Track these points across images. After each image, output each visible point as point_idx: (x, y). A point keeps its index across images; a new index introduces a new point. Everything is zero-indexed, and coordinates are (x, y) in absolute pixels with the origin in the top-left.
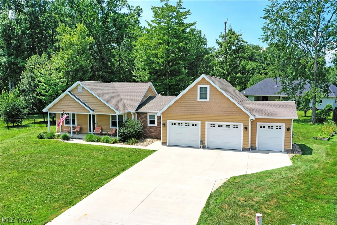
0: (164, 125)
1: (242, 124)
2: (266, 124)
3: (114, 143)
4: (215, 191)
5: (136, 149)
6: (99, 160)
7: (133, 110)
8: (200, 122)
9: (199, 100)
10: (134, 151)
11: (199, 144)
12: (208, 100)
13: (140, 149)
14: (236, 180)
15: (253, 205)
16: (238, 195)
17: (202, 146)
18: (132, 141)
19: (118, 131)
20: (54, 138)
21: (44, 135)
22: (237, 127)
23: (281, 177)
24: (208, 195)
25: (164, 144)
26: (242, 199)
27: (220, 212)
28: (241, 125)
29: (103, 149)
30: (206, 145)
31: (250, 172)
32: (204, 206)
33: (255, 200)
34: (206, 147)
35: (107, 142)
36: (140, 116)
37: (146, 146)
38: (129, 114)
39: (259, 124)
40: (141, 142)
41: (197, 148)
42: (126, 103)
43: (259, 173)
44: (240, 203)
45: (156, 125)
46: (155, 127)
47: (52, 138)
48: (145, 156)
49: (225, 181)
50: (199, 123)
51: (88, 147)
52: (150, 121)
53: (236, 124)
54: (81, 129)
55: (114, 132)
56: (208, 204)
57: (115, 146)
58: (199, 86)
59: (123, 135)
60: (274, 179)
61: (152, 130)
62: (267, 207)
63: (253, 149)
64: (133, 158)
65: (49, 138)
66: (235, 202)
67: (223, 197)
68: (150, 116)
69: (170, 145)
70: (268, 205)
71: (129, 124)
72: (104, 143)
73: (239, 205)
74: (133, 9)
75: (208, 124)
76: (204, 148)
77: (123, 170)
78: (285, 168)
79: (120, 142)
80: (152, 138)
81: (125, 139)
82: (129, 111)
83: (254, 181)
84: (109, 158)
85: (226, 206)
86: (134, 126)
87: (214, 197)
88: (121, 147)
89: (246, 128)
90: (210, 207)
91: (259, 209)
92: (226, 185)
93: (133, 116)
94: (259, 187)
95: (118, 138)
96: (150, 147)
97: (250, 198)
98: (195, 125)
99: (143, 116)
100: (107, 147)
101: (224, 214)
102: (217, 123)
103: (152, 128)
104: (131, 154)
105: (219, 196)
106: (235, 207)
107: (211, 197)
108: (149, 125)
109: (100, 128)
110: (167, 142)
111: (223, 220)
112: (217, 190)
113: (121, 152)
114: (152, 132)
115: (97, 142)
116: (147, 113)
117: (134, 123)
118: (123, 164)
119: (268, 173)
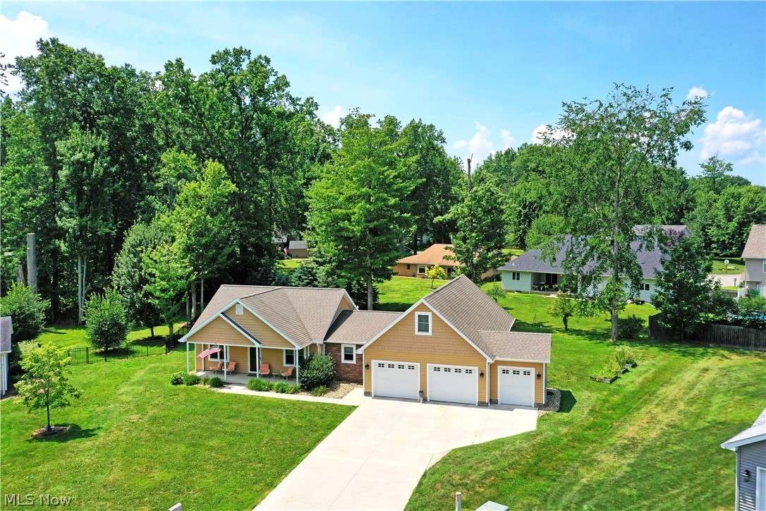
0: (367, 366)
1: (477, 368)
2: (511, 368)
3: (293, 393)
4: (430, 469)
5: (328, 404)
6: (281, 424)
7: (319, 341)
8: (419, 364)
9: (417, 333)
10: (326, 408)
11: (418, 395)
12: (430, 333)
13: (334, 405)
14: (458, 453)
15: (467, 484)
16: (454, 473)
17: (422, 399)
18: (320, 390)
19: (299, 374)
20: (198, 383)
21: (182, 378)
22: (470, 372)
23: (512, 448)
24: (422, 473)
25: (367, 394)
26: (458, 477)
27: (432, 491)
28: (476, 370)
29: (280, 405)
30: (428, 397)
31: (478, 441)
32: (416, 486)
33: (471, 478)
34: (428, 400)
35: (283, 391)
36: (331, 348)
37: (342, 397)
38: (313, 346)
39: (500, 368)
40: (333, 390)
41: (415, 400)
42: (308, 327)
43: (488, 443)
44: (454, 482)
45: (354, 362)
46: (353, 364)
47: (195, 383)
48: (343, 418)
49: (445, 454)
50: (417, 365)
51: (259, 401)
52: (345, 355)
53: (469, 368)
54: (237, 366)
55: (290, 372)
56: (420, 484)
57: (297, 399)
58: (417, 314)
59: (307, 381)
60: (503, 451)
61: (349, 369)
62: (481, 485)
63: (493, 402)
64: (328, 421)
65: (191, 384)
66: (449, 481)
67: (438, 476)
68: (345, 348)
69: (377, 397)
70: (483, 484)
71: (314, 363)
72: (277, 392)
73: (453, 485)
74: (300, 103)
75: (430, 366)
76: (425, 401)
77: (318, 440)
78: (523, 434)
79: (302, 391)
80: (348, 381)
81: (309, 386)
82: (314, 341)
83: (477, 454)
84: (296, 422)
85: (439, 486)
86: (322, 366)
87: (428, 476)
88: (306, 402)
89: (482, 375)
90: (422, 487)
91: (473, 487)
92: (444, 461)
93: (319, 350)
94: (480, 463)
95: (298, 384)
96: (347, 401)
97: (466, 476)
98: (411, 368)
99: (335, 348)
100: (287, 401)
101: (435, 494)
102: (442, 366)
103: (348, 367)
104: (322, 413)
105: (433, 474)
106: (449, 487)
107: (424, 476)
108: (343, 361)
109: (267, 366)
110: (372, 392)
111: (434, 500)
112: (433, 467)
113: (310, 411)
114: (348, 372)
115: (267, 391)
116: (340, 344)
117: (322, 361)
118: (316, 431)
119: (499, 443)
